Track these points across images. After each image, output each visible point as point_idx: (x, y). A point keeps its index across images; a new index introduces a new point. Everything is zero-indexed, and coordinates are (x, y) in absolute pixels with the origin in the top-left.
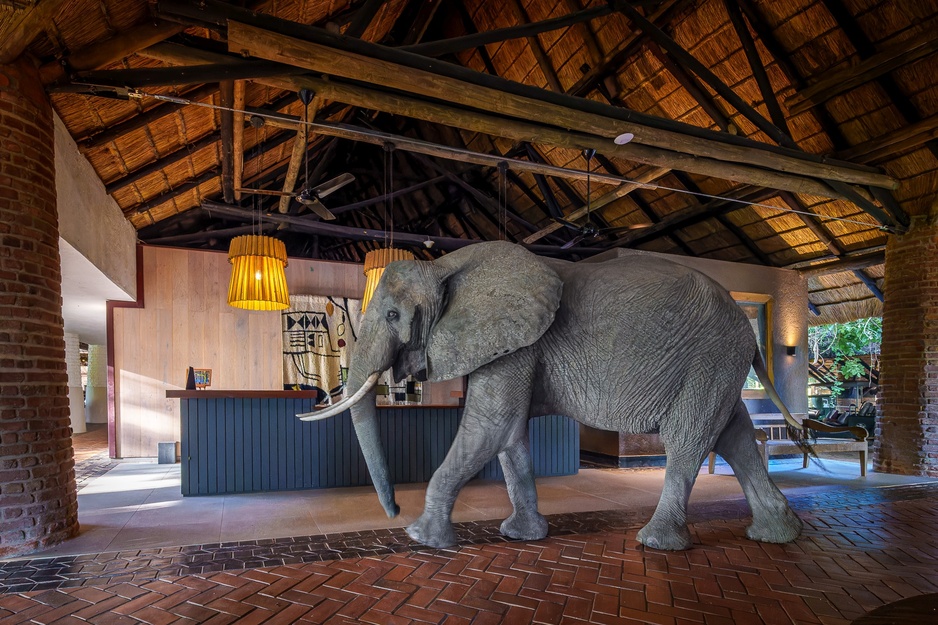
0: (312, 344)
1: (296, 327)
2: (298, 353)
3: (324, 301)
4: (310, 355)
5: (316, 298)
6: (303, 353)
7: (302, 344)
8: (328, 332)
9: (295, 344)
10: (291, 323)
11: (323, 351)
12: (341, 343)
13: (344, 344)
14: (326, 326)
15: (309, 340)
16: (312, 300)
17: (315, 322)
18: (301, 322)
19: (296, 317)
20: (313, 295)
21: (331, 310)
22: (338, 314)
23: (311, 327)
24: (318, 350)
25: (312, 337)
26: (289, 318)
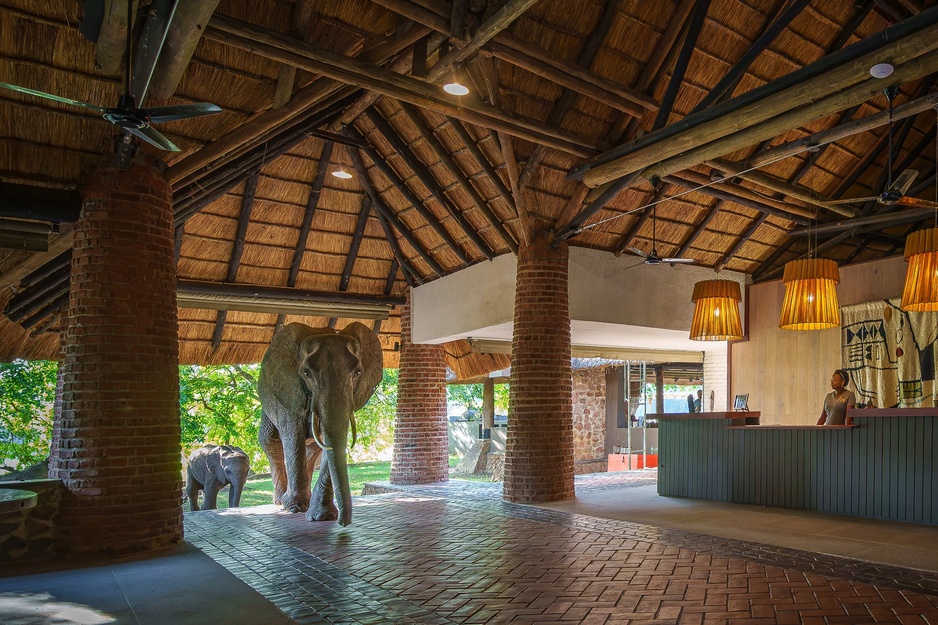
0: (869, 357)
1: (855, 340)
2: (856, 369)
3: (881, 306)
4: (867, 370)
5: (873, 305)
6: (860, 368)
7: (860, 358)
8: (885, 341)
9: (853, 358)
10: (850, 336)
11: (879, 365)
12: (900, 352)
13: (902, 353)
14: (883, 334)
15: (867, 353)
16: (871, 307)
17: (873, 332)
18: (859, 334)
19: (854, 330)
20: (870, 301)
21: (889, 315)
22: (897, 317)
23: (869, 339)
24: (875, 363)
25: (869, 349)
26: (849, 331)
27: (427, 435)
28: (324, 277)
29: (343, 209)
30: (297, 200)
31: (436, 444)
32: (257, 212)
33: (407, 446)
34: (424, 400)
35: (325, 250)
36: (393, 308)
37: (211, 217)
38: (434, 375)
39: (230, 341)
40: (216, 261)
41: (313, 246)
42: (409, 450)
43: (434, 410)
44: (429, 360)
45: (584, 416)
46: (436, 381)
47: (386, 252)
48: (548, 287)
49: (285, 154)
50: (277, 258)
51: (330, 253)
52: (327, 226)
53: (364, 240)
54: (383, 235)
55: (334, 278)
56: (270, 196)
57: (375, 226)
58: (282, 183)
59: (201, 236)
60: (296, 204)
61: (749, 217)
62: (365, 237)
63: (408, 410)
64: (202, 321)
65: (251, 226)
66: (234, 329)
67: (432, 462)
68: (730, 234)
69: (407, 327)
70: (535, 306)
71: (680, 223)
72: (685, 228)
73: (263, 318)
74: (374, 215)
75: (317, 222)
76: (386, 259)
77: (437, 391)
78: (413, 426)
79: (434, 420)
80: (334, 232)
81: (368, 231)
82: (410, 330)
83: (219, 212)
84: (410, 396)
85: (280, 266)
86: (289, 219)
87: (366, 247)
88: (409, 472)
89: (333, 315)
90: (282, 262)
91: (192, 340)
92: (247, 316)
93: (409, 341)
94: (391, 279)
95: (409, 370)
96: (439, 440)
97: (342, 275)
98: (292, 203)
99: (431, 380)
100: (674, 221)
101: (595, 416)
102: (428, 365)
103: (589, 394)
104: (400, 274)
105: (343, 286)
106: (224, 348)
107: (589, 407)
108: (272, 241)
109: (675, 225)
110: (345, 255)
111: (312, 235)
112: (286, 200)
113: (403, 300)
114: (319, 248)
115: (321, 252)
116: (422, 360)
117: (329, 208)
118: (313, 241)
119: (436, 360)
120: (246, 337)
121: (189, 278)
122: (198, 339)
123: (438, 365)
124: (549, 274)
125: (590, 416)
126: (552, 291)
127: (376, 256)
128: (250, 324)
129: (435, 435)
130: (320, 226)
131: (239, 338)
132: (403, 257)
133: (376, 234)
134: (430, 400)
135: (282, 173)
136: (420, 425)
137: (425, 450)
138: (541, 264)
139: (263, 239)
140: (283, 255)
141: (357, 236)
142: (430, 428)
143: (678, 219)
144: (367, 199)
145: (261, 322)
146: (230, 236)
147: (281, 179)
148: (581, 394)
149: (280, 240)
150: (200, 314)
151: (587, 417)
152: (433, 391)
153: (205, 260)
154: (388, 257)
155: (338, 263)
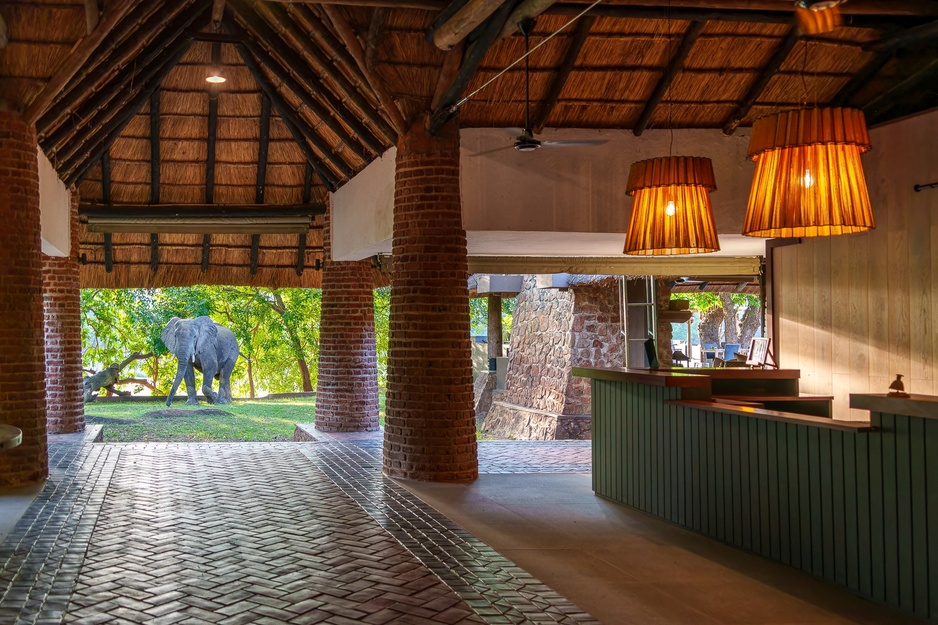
27: (349, 373)
28: (240, 189)
29: (245, 113)
30: (199, 111)
31: (360, 384)
32: (167, 130)
33: (328, 384)
34: (344, 329)
35: (235, 160)
36: (313, 219)
37: (130, 140)
38: (356, 299)
39: (166, 263)
40: (141, 183)
41: (224, 157)
42: (330, 390)
43: (358, 342)
44: (350, 280)
45: (593, 350)
46: (360, 306)
47: (298, 156)
48: (428, 189)
49: (179, 64)
50: (193, 174)
51: (241, 163)
52: (234, 134)
53: (272, 144)
54: (290, 135)
55: (249, 189)
56: (175, 111)
57: (280, 128)
58: (182, 95)
59: (125, 160)
60: (200, 115)
61: (770, 36)
62: (273, 140)
63: (329, 342)
64: (141, 244)
65: (165, 145)
66: (168, 251)
67: (355, 406)
68: (740, 70)
69: (327, 241)
70: (412, 216)
71: (634, 68)
72: (645, 77)
73: (191, 238)
74: (277, 114)
75: (222, 132)
76: (300, 163)
77: (360, 318)
78: (334, 360)
79: (357, 354)
80: (241, 140)
81: (274, 132)
82: (329, 244)
83: (136, 134)
84: (331, 324)
85: (197, 182)
86: (195, 132)
87: (277, 152)
88: (331, 417)
89: (256, 232)
90: (198, 178)
91: (136, 264)
92: (177, 238)
93: (329, 258)
94: (307, 185)
95: (330, 293)
96: (363, 379)
97: (257, 185)
98: (195, 115)
99: (352, 305)
100: (621, 68)
101: (612, 350)
102: (349, 286)
103: (601, 319)
104: (317, 179)
105: (259, 198)
106: (163, 270)
107: (601, 338)
108: (185, 158)
109: (626, 74)
110: (256, 163)
111: (220, 146)
112: (190, 112)
113: (323, 209)
114: (230, 159)
115: (232, 163)
116: (343, 281)
117: (231, 114)
118: (223, 152)
119: (358, 280)
120: (179, 259)
121: (122, 202)
122: (140, 263)
123: (362, 286)
124: (429, 172)
125: (604, 350)
126: (433, 193)
127: (288, 160)
128: (181, 245)
129: (359, 373)
130: (226, 136)
131: (174, 259)
132: (316, 159)
133: (284, 136)
134: (352, 330)
135: (183, 85)
136: (341, 360)
137: (347, 391)
138: (419, 157)
139: (177, 156)
140: (197, 170)
141: (264, 141)
142: (352, 364)
143: (630, 62)
144: (265, 98)
145: (190, 242)
146: (148, 157)
147: (181, 91)
148: (588, 318)
149: (191, 156)
150: (136, 238)
151: (598, 352)
152: (355, 318)
153: (132, 183)
154: (301, 160)
155: (251, 173)
